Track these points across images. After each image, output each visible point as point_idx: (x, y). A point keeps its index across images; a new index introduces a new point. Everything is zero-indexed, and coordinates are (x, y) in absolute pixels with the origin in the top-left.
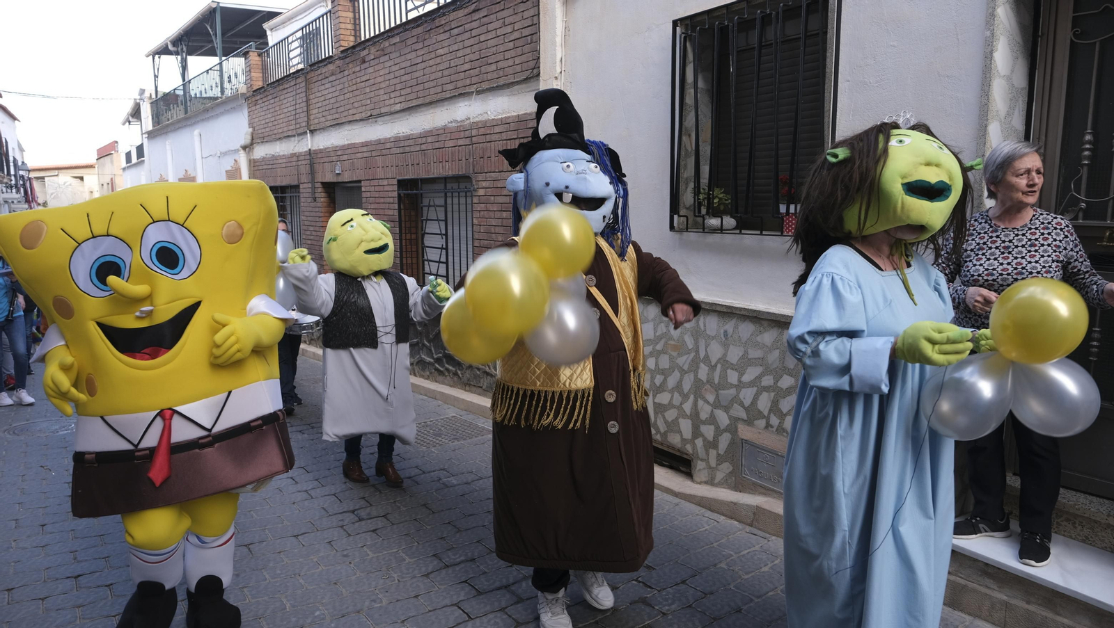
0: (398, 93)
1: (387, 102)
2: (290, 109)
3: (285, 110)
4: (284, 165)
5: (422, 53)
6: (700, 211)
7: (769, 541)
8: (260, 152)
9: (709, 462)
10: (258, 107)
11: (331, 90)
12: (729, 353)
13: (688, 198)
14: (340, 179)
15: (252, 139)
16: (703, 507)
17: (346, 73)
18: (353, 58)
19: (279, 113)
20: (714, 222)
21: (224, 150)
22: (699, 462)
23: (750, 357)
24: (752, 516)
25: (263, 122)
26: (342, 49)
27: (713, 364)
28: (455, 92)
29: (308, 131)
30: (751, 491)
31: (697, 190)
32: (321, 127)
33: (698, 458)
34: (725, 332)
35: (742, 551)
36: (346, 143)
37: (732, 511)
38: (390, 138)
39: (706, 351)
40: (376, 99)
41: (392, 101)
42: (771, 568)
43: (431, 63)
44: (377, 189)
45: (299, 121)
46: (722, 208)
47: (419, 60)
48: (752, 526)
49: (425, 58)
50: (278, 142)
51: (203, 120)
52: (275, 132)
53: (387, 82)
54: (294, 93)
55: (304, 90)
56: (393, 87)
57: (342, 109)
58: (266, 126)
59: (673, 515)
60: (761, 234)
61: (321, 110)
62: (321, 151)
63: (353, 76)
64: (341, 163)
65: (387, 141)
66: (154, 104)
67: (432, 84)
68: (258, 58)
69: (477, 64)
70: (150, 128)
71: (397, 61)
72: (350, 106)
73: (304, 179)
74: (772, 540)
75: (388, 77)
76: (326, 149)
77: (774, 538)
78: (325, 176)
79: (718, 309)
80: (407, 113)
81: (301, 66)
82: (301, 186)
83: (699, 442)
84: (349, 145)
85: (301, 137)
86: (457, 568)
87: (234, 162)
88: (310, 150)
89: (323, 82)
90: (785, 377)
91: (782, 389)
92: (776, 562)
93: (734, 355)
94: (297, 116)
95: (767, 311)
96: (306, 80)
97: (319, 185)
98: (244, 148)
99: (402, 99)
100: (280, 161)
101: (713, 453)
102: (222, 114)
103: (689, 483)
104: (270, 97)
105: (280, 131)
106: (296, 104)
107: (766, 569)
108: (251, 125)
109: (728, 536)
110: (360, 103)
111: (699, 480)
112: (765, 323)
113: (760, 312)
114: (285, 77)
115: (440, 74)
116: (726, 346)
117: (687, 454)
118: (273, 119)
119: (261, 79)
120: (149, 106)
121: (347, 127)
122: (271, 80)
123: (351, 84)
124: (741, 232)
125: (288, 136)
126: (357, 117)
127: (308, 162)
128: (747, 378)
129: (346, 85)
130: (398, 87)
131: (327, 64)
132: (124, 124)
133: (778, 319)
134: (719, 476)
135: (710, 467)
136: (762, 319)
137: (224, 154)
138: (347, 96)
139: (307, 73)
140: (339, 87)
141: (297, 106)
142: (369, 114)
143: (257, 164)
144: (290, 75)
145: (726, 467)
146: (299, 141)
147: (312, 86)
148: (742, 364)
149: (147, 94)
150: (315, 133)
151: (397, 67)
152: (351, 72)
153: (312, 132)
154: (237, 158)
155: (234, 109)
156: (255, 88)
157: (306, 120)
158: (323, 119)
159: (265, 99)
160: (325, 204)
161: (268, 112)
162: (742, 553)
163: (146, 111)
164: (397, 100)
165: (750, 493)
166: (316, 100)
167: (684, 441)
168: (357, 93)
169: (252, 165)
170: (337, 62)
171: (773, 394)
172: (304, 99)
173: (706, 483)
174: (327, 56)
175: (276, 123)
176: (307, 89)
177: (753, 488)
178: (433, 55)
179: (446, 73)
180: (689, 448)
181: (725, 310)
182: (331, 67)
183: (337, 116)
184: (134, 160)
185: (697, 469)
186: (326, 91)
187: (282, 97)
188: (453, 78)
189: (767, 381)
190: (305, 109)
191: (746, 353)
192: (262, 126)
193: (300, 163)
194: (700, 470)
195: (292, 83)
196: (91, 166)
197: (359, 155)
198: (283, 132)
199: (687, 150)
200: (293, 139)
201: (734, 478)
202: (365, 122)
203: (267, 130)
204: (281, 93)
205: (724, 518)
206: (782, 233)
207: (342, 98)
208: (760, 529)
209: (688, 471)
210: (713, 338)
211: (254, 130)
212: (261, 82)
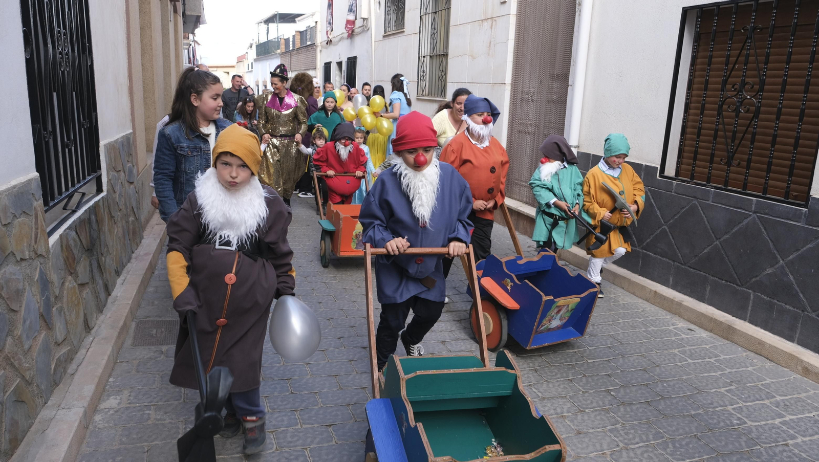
26: (297, 48)
51: (270, 59)
70: (255, 56)
120: (255, 46)
184: (250, 69)
196: (233, 67)
212: (284, 50)
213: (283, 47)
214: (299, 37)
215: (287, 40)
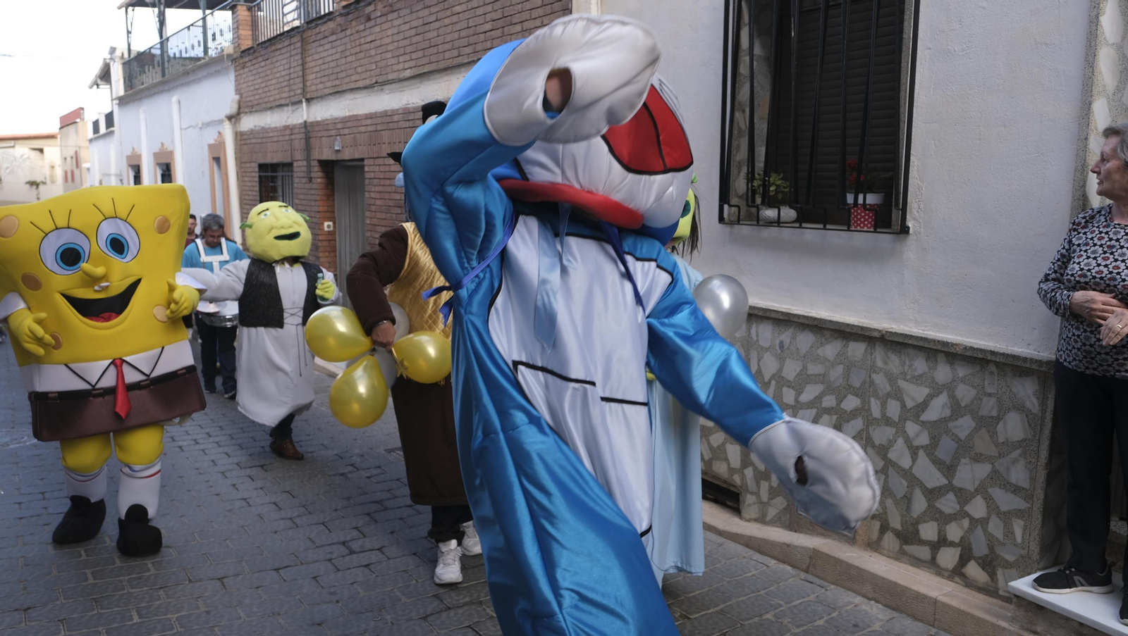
0: (407, 57)
1: (395, 68)
2: (283, 73)
3: (278, 75)
4: (275, 139)
5: (437, 10)
6: (754, 200)
7: (826, 590)
8: (249, 123)
9: (759, 496)
10: (246, 70)
11: (330, 52)
12: (784, 368)
13: (740, 184)
14: (340, 157)
15: (239, 108)
16: (751, 548)
17: (348, 32)
18: (356, 15)
19: (270, 77)
20: (770, 213)
21: (207, 119)
22: (749, 496)
23: (810, 372)
24: (808, 560)
25: (252, 88)
27: (766, 379)
28: (473, 57)
29: (304, 100)
30: (808, 532)
31: (751, 177)
32: (319, 95)
33: (747, 491)
34: (781, 344)
35: (794, 601)
36: (347, 114)
37: (783, 554)
38: (398, 110)
39: (759, 365)
40: (382, 64)
41: (401, 66)
42: (827, 621)
43: (447, 21)
44: (382, 169)
45: (294, 87)
46: (780, 196)
47: (433, 18)
48: (807, 572)
49: (441, 15)
50: (269, 112)
51: (182, 85)
52: (266, 100)
53: (396, 44)
54: (288, 54)
55: (299, 51)
56: (402, 49)
57: (343, 75)
58: (255, 92)
59: (715, 556)
60: (825, 228)
61: (319, 75)
62: (317, 123)
63: (357, 36)
64: (341, 138)
65: (394, 113)
66: (127, 64)
67: (447, 46)
68: (247, 13)
69: (500, 23)
70: (122, 93)
71: (407, 19)
72: (352, 72)
73: (299, 155)
74: (831, 590)
75: (396, 38)
76: (323, 121)
77: (833, 586)
78: (322, 152)
79: (773, 315)
80: (418, 80)
81: (297, 23)
82: (295, 164)
83: (749, 472)
84: (350, 116)
85: (295, 107)
86: (460, 611)
87: (217, 134)
88: (305, 122)
89: (322, 42)
90: (850, 397)
91: (846, 411)
92: (834, 615)
93: (791, 370)
94: (292, 82)
95: (830, 318)
96: (303, 40)
97: (315, 163)
98: (230, 118)
99: (412, 64)
100: (271, 134)
101: (764, 485)
102: (205, 77)
103: (736, 520)
104: (260, 59)
105: (272, 99)
106: (290, 68)
107: (821, 622)
108: (238, 91)
109: (778, 583)
110: (364, 68)
111: (748, 517)
112: (827, 334)
113: (821, 320)
114: (278, 36)
115: (456, 35)
116: (781, 360)
117: (735, 486)
118: (263, 85)
119: (250, 37)
121: (349, 96)
122: (262, 39)
123: (354, 46)
124: (801, 225)
125: (281, 106)
126: (361, 84)
127: (303, 136)
128: (805, 397)
129: (349, 46)
130: (408, 50)
131: (326, 22)
132: (91, 87)
133: (842, 329)
134: (772, 513)
135: (761, 502)
136: (824, 328)
137: (207, 125)
138: (349, 59)
139: (304, 31)
140: (340, 49)
141: (292, 70)
142: (374, 81)
143: (245, 137)
144: (284, 33)
145: (780, 503)
146: (293, 111)
147: (309, 47)
148: (800, 381)
149: (118, 53)
150: (312, 103)
151: (407, 26)
152: (354, 31)
153: (308, 101)
154: (221, 130)
155: (218, 72)
156: (243, 48)
157: (302, 86)
158: (321, 86)
159: (254, 62)
160: (322, 186)
161: (257, 76)
162: (794, 604)
163: (117, 72)
164: (407, 65)
165: (807, 533)
166: (313, 64)
167: (732, 471)
168: (362, 55)
169: (239, 138)
170: (339, 19)
171: (835, 417)
172: (300, 62)
173: (756, 520)
174: (327, 11)
175: (266, 89)
176: (303, 51)
177: (811, 528)
178: (448, 12)
179: (463, 34)
180: (737, 479)
181: (781, 317)
182: (331, 25)
183: (337, 82)
184: (103, 130)
185: (746, 504)
186: (324, 54)
187: (275, 59)
188: (472, 40)
189: (829, 401)
190: (301, 73)
191: (805, 368)
192: (250, 93)
193: (293, 137)
194: (749, 505)
195: (286, 43)
196: (53, 137)
197: (362, 129)
198: (275, 100)
199: (740, 128)
200: (286, 108)
201: (788, 516)
202: (370, 90)
203: (257, 97)
204: (272, 54)
205: (775, 562)
206: (849, 227)
207: (343, 61)
208: (817, 577)
209: (736, 505)
210: (767, 350)
211: (241, 97)
212: (251, 40)
215: (258, 14)
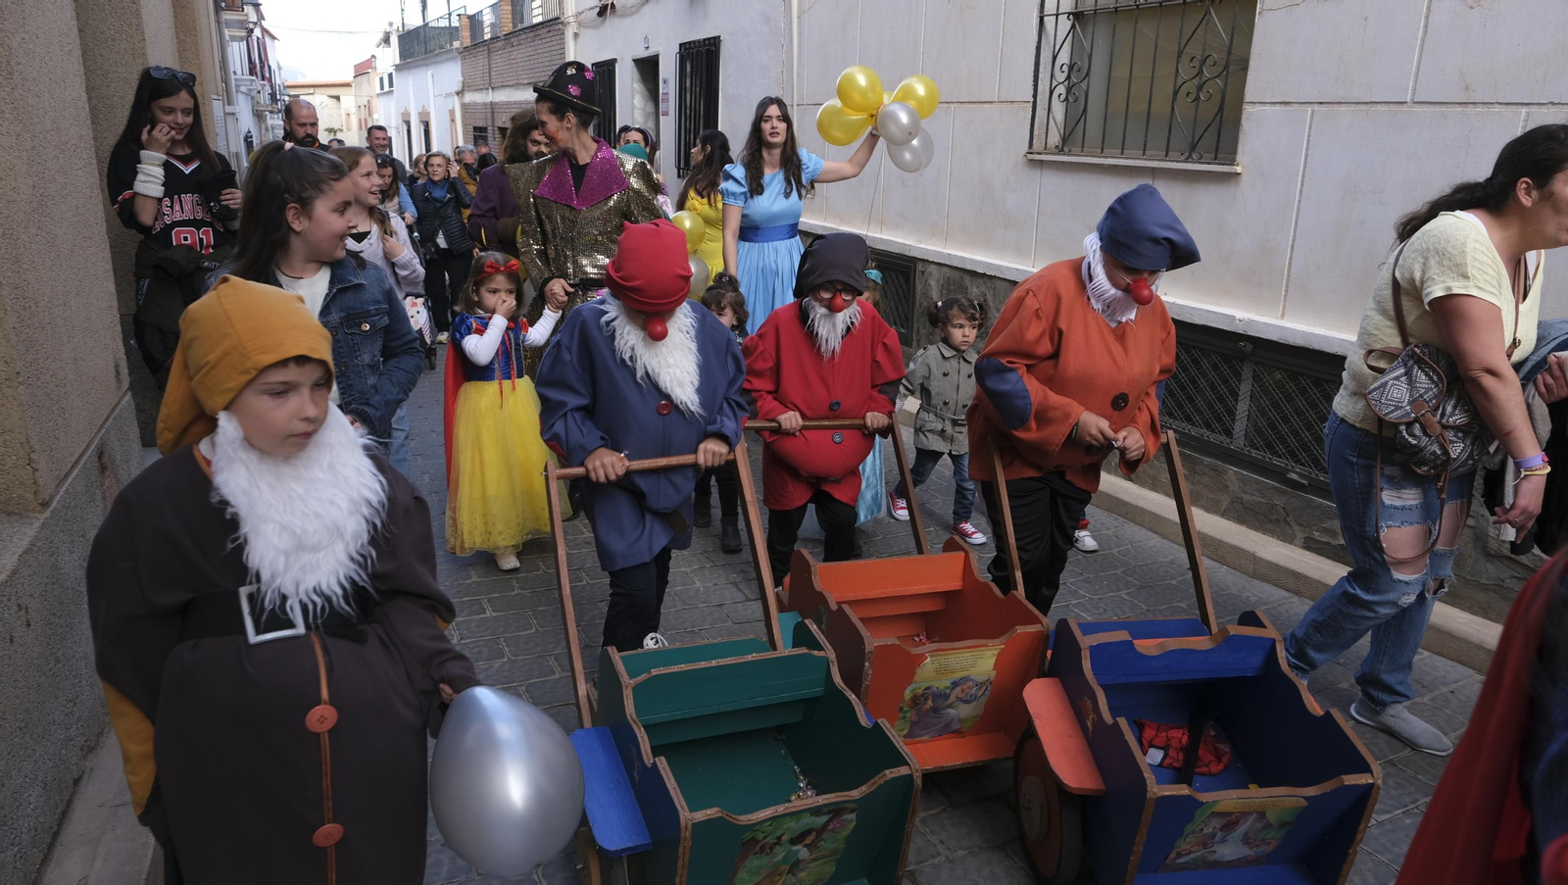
0: (525, 72)
1: (522, 77)
2: (481, 68)
4: (479, 111)
5: (533, 49)
8: (470, 97)
10: (467, 61)
11: (500, 60)
15: (463, 87)
17: (507, 50)
19: (476, 69)
21: (446, 92)
25: (468, 74)
26: (505, 33)
29: (490, 88)
32: (496, 86)
36: (507, 100)
38: (524, 101)
40: (518, 73)
45: (485, 78)
50: (476, 92)
51: (434, 63)
52: (475, 83)
53: (522, 63)
54: (483, 57)
55: (487, 56)
56: (524, 67)
57: (505, 76)
58: (470, 78)
61: (495, 73)
62: (495, 104)
63: (509, 54)
66: (399, 37)
68: (467, 20)
70: (397, 59)
72: (508, 75)
73: (490, 124)
76: (498, 102)
78: (499, 122)
82: (488, 129)
85: (487, 91)
87: (452, 103)
88: (491, 102)
89: (497, 53)
94: (484, 75)
96: (489, 49)
97: (496, 129)
98: (458, 93)
100: (478, 107)
102: (446, 60)
105: (477, 83)
106: (485, 63)
108: (462, 74)
110: (512, 74)
118: (473, 73)
119: (469, 37)
120: (396, 38)
121: (508, 89)
123: (507, 59)
125: (481, 89)
126: (510, 84)
127: (491, 110)
129: (505, 59)
131: (498, 41)
132: (378, 47)
137: (446, 96)
138: (506, 67)
139: (490, 44)
140: (503, 59)
141: (483, 67)
142: (515, 83)
143: (467, 108)
146: (486, 94)
147: (491, 54)
149: (395, 27)
150: (494, 90)
151: (524, 55)
153: (492, 88)
154: (454, 102)
155: (452, 59)
156: (464, 45)
157: (489, 79)
158: (496, 80)
159: (469, 56)
161: (471, 67)
163: (394, 40)
164: (526, 77)
166: (495, 65)
168: (510, 66)
169: (464, 108)
172: (489, 62)
174: (499, 34)
175: (475, 77)
183: (503, 80)
184: (386, 88)
186: (498, 60)
190: (488, 70)
192: (468, 78)
193: (487, 111)
195: (483, 49)
196: (347, 85)
198: (479, 85)
200: (483, 91)
202: (514, 88)
203: (471, 81)
204: (477, 54)
207: (503, 67)
211: (464, 79)
212: (469, 40)
213: (466, 34)
214: (510, 8)
215: (474, 21)
